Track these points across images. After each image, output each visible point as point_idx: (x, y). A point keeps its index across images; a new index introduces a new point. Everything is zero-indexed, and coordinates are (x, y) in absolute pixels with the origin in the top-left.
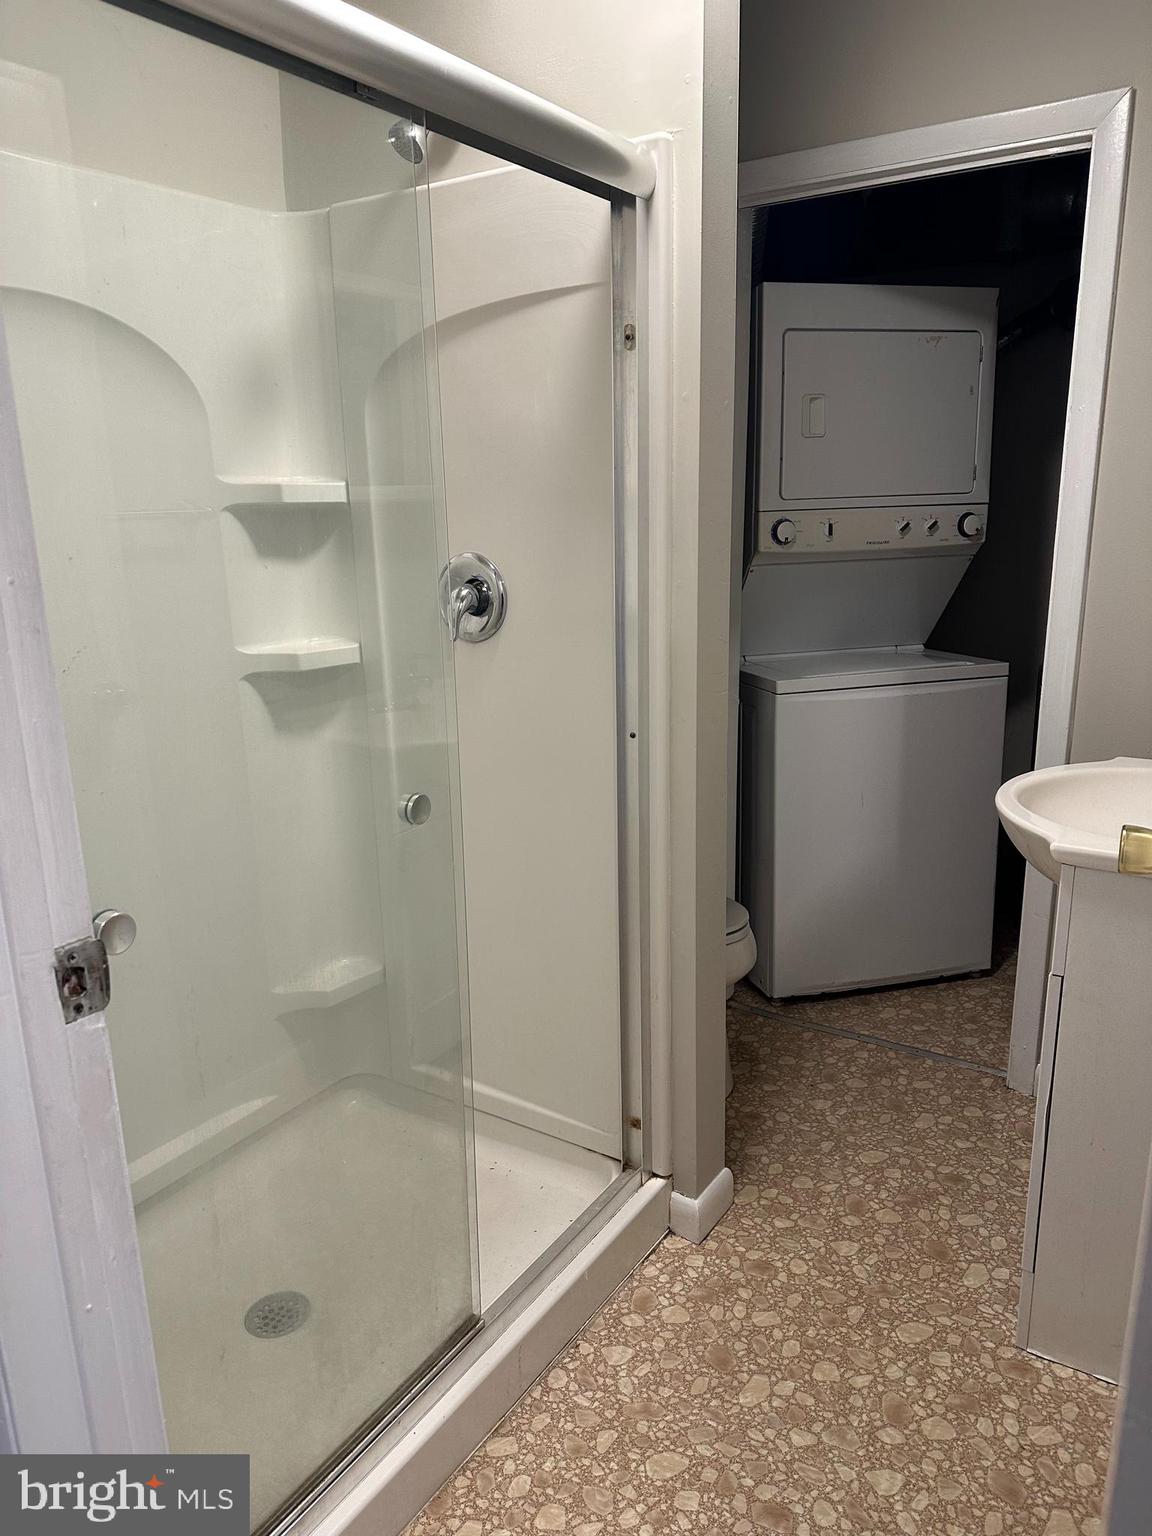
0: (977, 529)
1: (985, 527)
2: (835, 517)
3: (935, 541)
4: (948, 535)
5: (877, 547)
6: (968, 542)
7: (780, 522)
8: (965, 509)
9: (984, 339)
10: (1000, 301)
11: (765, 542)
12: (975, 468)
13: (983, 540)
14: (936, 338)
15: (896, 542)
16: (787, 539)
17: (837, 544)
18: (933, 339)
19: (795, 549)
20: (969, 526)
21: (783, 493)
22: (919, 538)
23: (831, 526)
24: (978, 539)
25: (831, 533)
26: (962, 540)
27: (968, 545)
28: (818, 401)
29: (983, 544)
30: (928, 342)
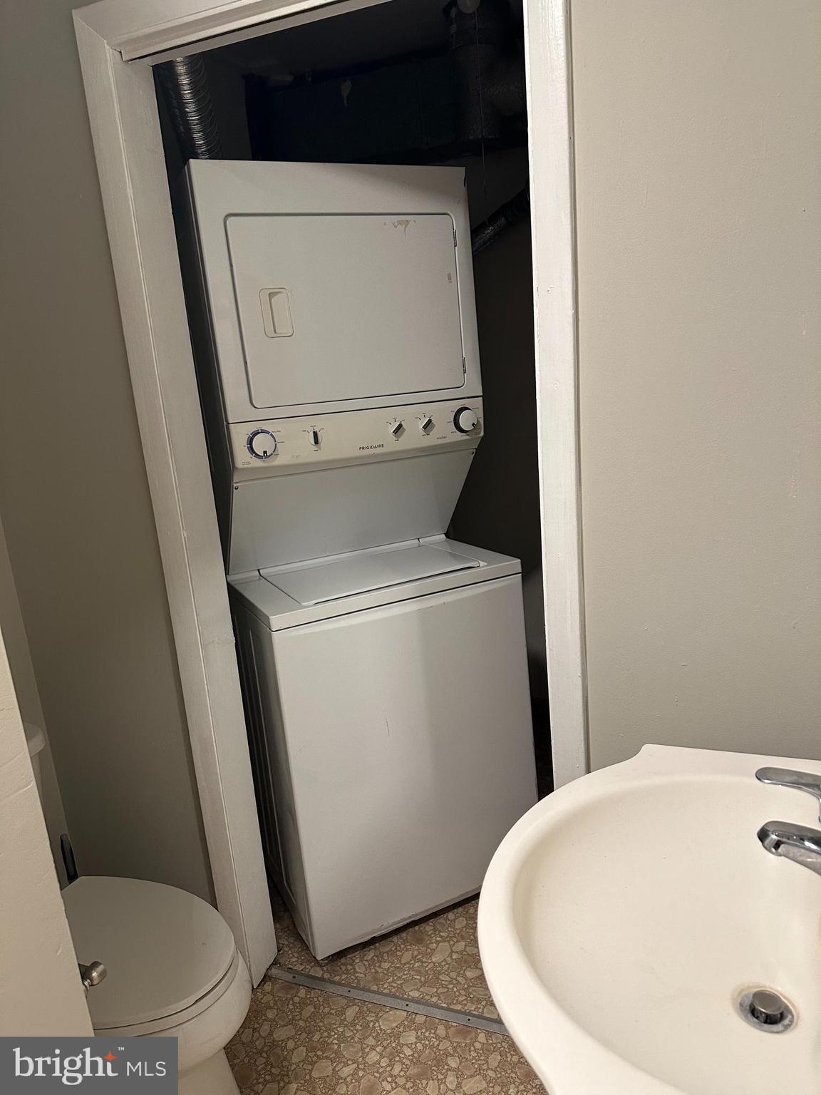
0: (473, 424)
1: (482, 421)
2: (320, 424)
3: (433, 439)
4: (445, 433)
5: (371, 451)
6: (467, 437)
7: (256, 433)
8: (459, 404)
9: (457, 221)
10: (467, 181)
11: (241, 457)
12: (464, 360)
13: (482, 434)
14: (403, 221)
15: (392, 445)
16: (265, 452)
17: (327, 452)
18: (400, 223)
19: (278, 461)
20: (466, 421)
21: (254, 402)
22: (415, 438)
23: (315, 434)
24: (477, 434)
25: (316, 442)
26: (460, 436)
27: (468, 440)
28: (280, 295)
29: (483, 437)
30: (396, 227)
